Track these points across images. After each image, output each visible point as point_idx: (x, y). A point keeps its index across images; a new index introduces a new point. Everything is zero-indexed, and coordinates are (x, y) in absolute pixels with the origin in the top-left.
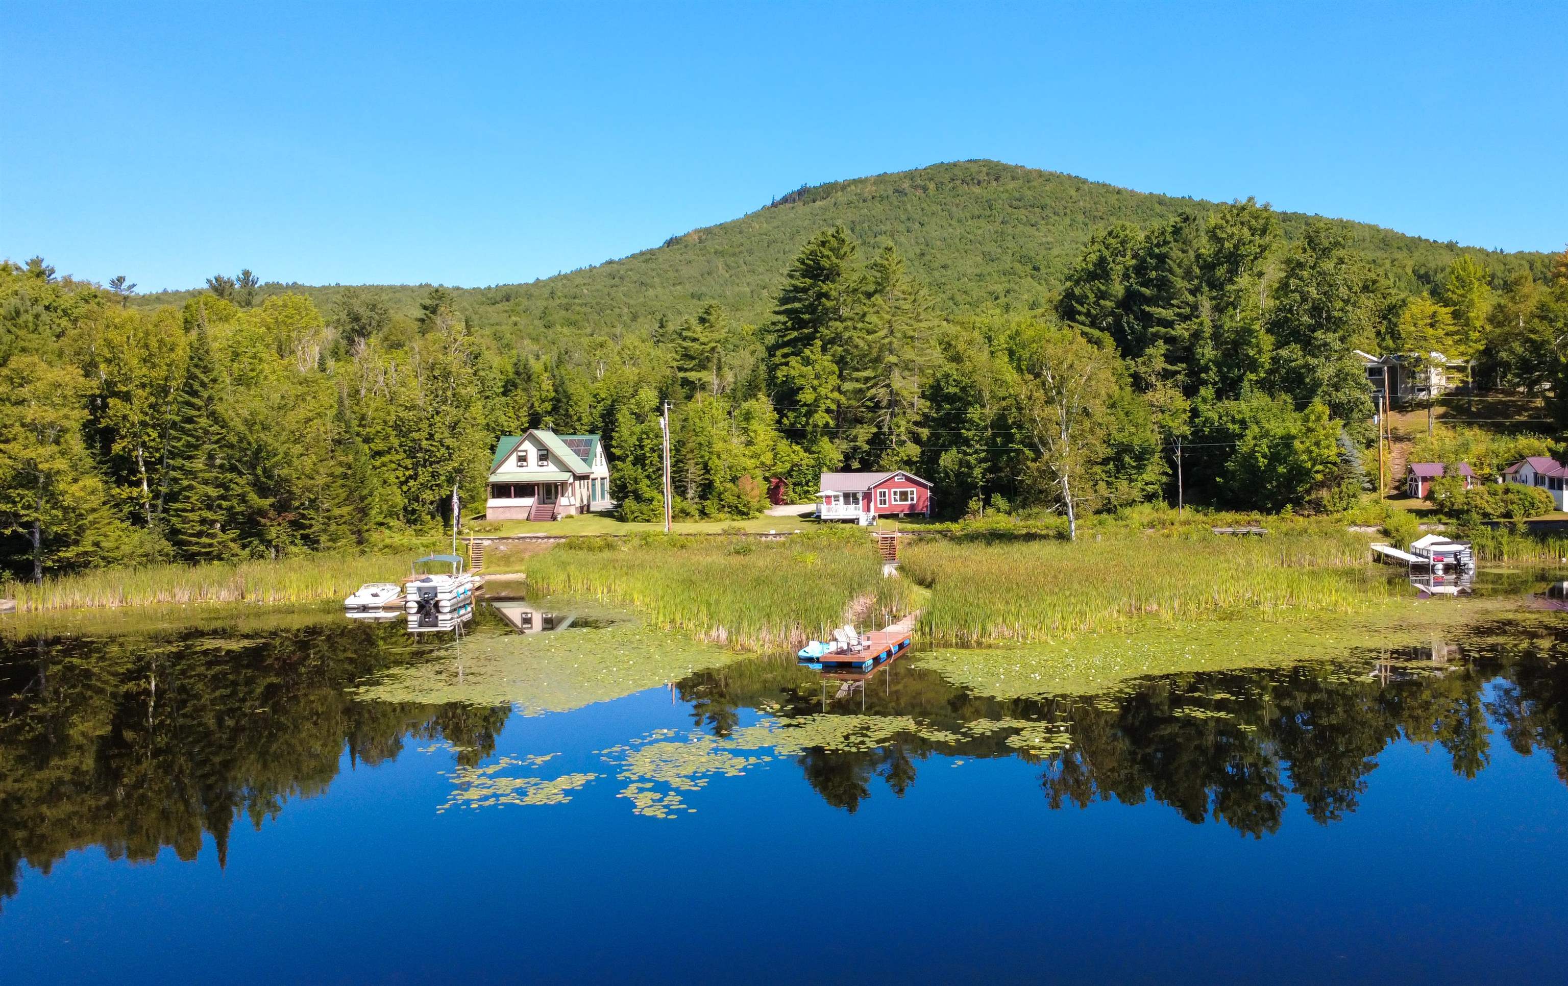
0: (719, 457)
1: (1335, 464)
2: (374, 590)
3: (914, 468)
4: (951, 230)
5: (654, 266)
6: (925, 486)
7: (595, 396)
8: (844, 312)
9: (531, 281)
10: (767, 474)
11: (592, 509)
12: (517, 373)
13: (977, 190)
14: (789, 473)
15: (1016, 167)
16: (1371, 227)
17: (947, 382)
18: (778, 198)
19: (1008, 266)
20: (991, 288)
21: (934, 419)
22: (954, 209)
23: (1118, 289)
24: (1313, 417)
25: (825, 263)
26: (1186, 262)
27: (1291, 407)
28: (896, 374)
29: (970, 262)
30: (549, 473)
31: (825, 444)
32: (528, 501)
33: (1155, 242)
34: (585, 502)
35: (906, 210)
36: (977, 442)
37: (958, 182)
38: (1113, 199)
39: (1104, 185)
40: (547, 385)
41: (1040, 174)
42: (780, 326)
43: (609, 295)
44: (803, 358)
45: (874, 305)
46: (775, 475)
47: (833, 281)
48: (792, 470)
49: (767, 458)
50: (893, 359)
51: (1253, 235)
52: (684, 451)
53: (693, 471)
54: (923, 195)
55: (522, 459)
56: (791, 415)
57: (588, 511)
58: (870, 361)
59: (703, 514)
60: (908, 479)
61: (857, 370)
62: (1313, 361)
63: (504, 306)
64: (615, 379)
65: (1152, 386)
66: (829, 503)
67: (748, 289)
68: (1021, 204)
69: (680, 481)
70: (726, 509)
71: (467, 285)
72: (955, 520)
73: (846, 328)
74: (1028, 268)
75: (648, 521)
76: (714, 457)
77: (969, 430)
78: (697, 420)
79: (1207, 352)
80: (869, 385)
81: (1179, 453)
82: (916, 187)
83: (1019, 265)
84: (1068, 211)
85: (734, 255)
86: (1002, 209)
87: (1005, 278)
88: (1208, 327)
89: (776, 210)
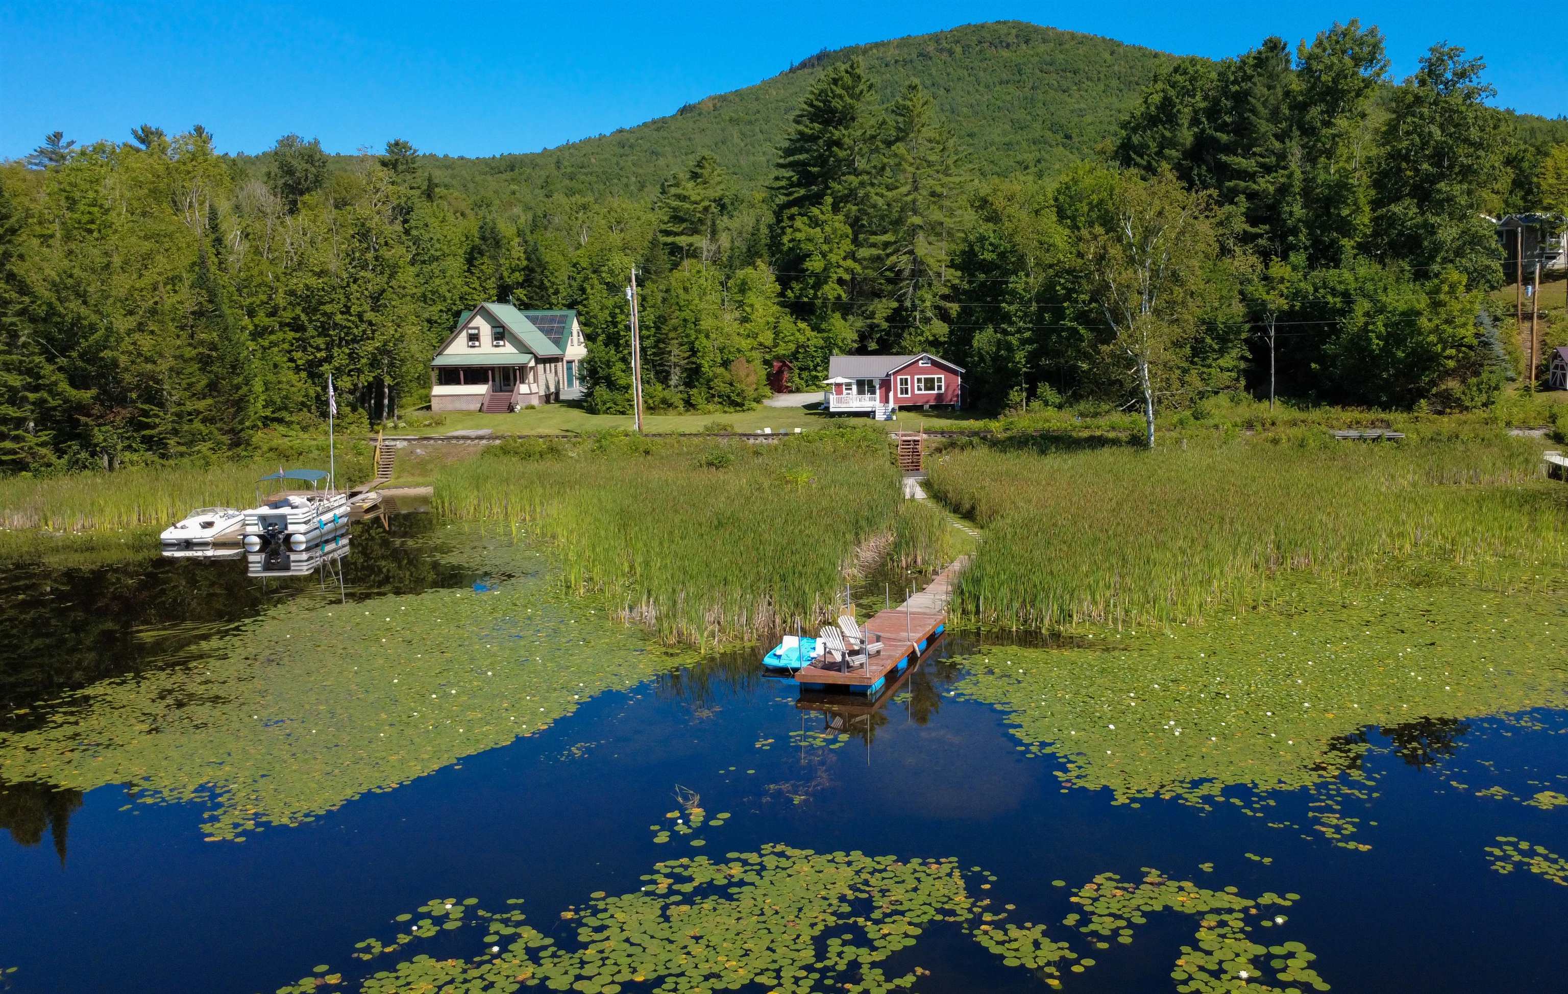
0: (707, 336)
1: (1471, 347)
2: (207, 518)
3: (941, 350)
4: (978, 97)
5: (665, 134)
6: (955, 372)
7: (574, 266)
8: (861, 164)
9: (539, 150)
10: (768, 357)
11: (562, 397)
12: (483, 238)
13: (1005, 53)
14: (794, 356)
15: (1048, 28)
17: (983, 247)
18: (796, 63)
19: (1037, 135)
20: (1020, 157)
21: (965, 292)
22: (982, 74)
23: (1187, 136)
24: (1446, 288)
25: (837, 104)
26: (1272, 101)
27: (1407, 275)
28: (921, 238)
29: (999, 131)
30: (506, 354)
31: (836, 321)
32: (481, 389)
33: (1232, 78)
34: (552, 389)
35: (930, 75)
36: (1021, 318)
37: (986, 45)
38: (1149, 63)
39: (1140, 49)
40: (518, 252)
41: (1073, 36)
42: (783, 183)
43: (618, 164)
44: (810, 218)
45: (896, 155)
46: (778, 358)
47: (846, 128)
48: (797, 352)
49: (767, 337)
50: (917, 220)
51: (1356, 65)
52: (665, 329)
53: (676, 353)
54: (949, 59)
55: (474, 338)
56: (796, 286)
57: (557, 400)
58: (891, 223)
59: (689, 405)
60: (934, 363)
61: (875, 233)
62: (1433, 220)
63: (508, 175)
64: (598, 246)
65: (1229, 251)
66: (839, 392)
67: (763, 159)
68: (1052, 68)
69: (661, 365)
70: (716, 399)
71: (471, 155)
72: (993, 414)
73: (862, 184)
74: (1059, 137)
75: (623, 413)
76: (702, 337)
77: (1010, 303)
78: (681, 292)
79: (1297, 210)
80: (888, 251)
81: (1272, 333)
82: (941, 51)
83: (1049, 133)
84: (1102, 76)
85: (750, 123)
86: (1032, 74)
87: (1035, 148)
88: (1297, 179)
89: (794, 75)
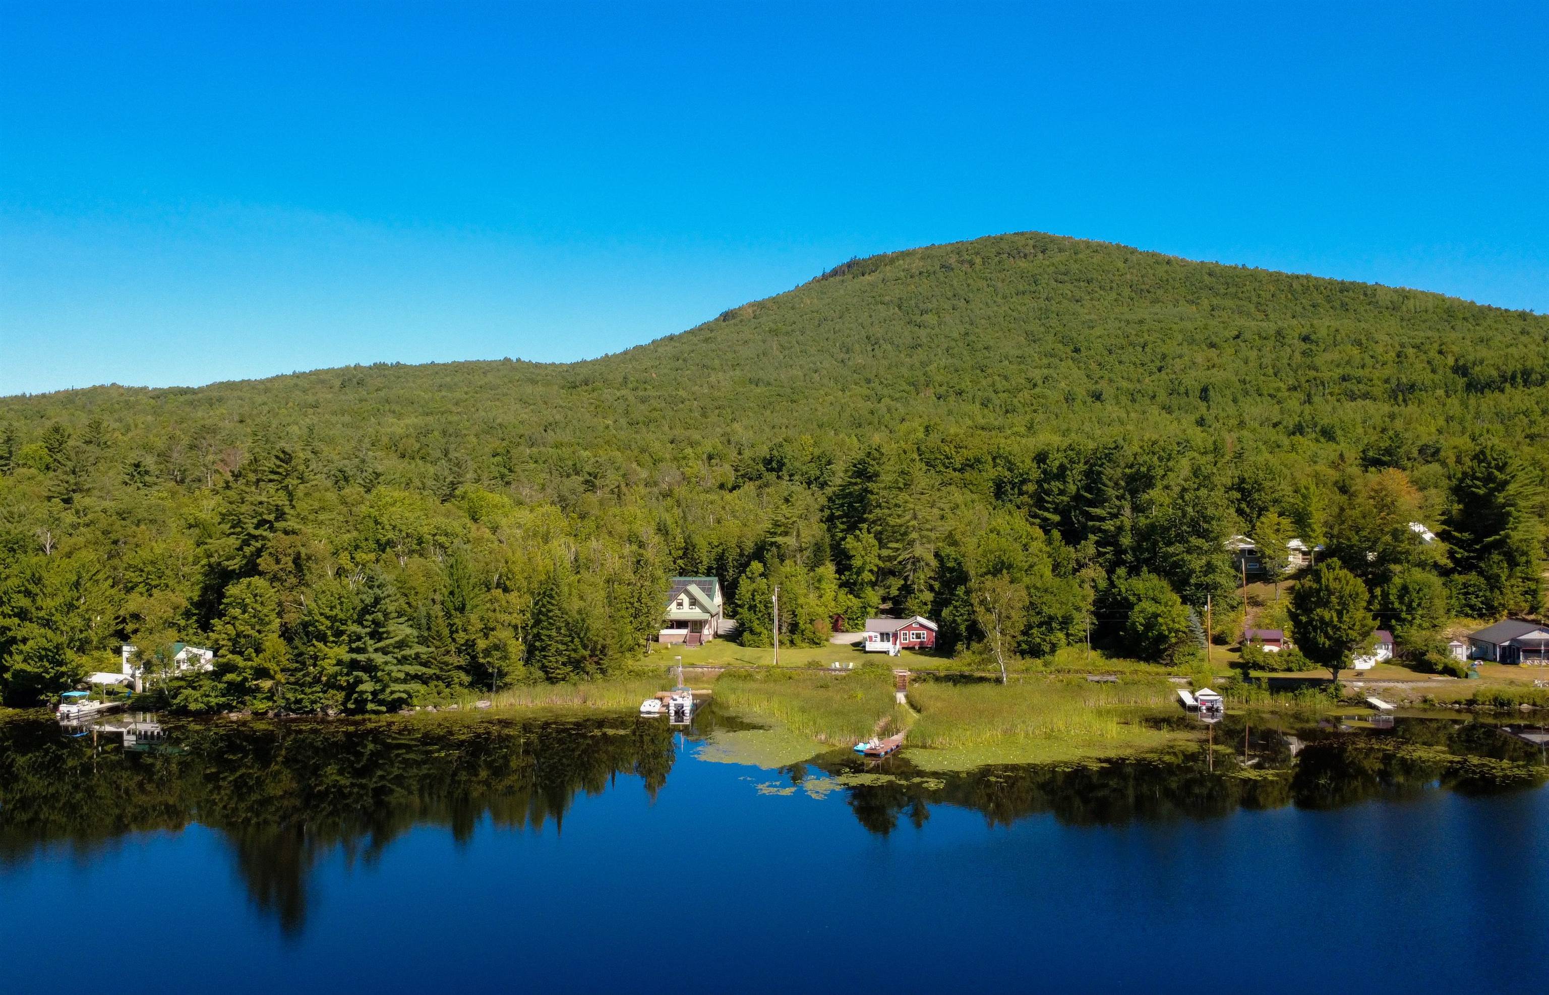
0: (802, 607)
1: (1184, 632)
2: (646, 703)
4: (996, 309)
5: (713, 346)
6: (931, 630)
7: (710, 545)
8: (883, 503)
10: (831, 615)
13: (1022, 264)
14: (846, 613)
15: (1064, 238)
16: (1435, 296)
17: (949, 558)
18: (828, 270)
19: (1049, 348)
20: (1030, 375)
22: (1000, 285)
25: (870, 469)
26: (1115, 478)
29: (1013, 343)
30: (695, 614)
31: (869, 591)
32: (684, 632)
34: (716, 629)
35: (952, 286)
37: (1004, 256)
38: (1161, 270)
39: (1154, 255)
41: (1088, 245)
44: (855, 537)
46: (836, 615)
48: (847, 610)
49: (832, 605)
50: (914, 535)
53: (786, 616)
54: (970, 270)
55: (680, 604)
56: (847, 573)
57: (718, 635)
58: (900, 536)
59: (794, 644)
60: (922, 622)
61: (891, 543)
62: (1189, 557)
66: (870, 638)
68: (1066, 278)
70: (806, 641)
72: (948, 657)
73: (884, 514)
74: (1069, 350)
75: (757, 648)
76: (800, 609)
82: (962, 262)
83: (1060, 346)
84: (1114, 285)
85: (787, 333)
86: (1047, 284)
87: (1045, 361)
88: (1128, 524)
89: (827, 283)
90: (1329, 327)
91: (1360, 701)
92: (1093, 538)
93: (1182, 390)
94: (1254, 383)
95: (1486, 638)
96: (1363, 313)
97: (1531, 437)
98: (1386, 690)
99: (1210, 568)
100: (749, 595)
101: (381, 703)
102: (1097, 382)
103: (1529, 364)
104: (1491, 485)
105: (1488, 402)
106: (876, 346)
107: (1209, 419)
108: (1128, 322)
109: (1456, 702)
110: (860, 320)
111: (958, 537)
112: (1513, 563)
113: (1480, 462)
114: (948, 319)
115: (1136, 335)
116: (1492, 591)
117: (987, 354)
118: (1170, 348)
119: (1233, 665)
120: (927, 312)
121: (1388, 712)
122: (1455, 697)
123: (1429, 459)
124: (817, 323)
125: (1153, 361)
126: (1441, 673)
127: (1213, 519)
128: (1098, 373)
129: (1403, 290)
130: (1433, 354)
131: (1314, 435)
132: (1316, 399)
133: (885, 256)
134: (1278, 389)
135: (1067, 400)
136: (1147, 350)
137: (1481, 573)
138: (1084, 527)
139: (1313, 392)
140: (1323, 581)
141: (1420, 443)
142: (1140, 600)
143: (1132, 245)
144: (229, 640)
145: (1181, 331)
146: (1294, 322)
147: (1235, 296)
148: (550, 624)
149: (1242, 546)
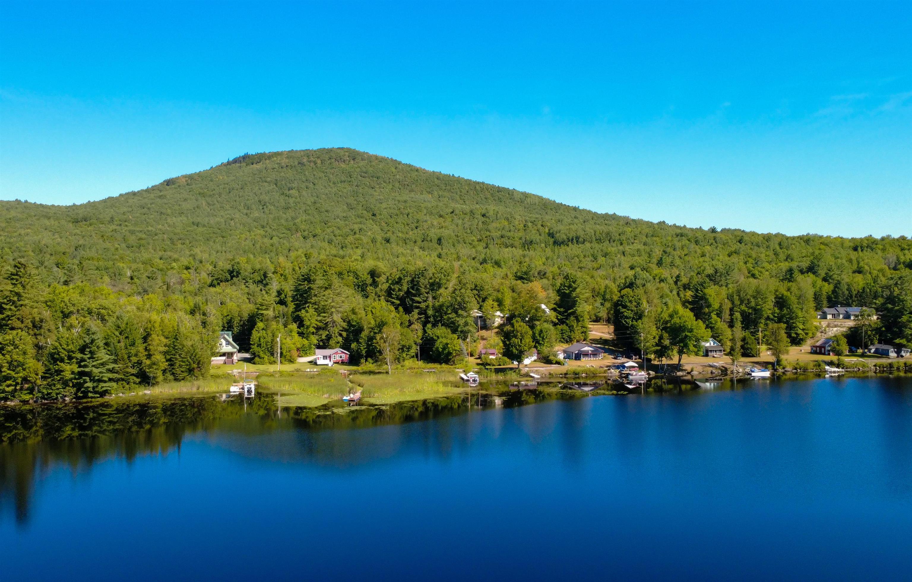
0: (284, 344)
1: (458, 351)
3: (342, 347)
4: (330, 189)
6: (347, 354)
8: (318, 294)
10: (297, 349)
13: (343, 165)
15: (364, 153)
17: (353, 320)
18: (231, 159)
19: (360, 213)
20: (352, 227)
21: (348, 331)
22: (331, 176)
26: (425, 284)
27: (450, 334)
28: (335, 314)
29: (340, 209)
30: (229, 349)
31: (312, 337)
35: (305, 175)
36: (363, 342)
37: (333, 160)
38: (414, 174)
41: (376, 157)
44: (306, 310)
47: (314, 284)
48: (303, 346)
49: (298, 344)
50: (334, 310)
52: (274, 343)
54: (314, 166)
56: (302, 329)
58: (326, 310)
59: (281, 363)
60: (342, 352)
61: (322, 313)
65: (414, 323)
66: (319, 360)
68: (366, 175)
70: (288, 361)
72: (357, 366)
73: (318, 300)
74: (370, 214)
78: (278, 333)
79: (430, 312)
80: (326, 318)
82: (310, 162)
83: (365, 212)
84: (391, 181)
85: (210, 196)
86: (357, 178)
87: (358, 220)
88: (431, 304)
89: (230, 167)
90: (494, 210)
91: (527, 375)
92: (416, 311)
93: (429, 239)
94: (462, 237)
95: (570, 350)
96: (508, 203)
97: (581, 268)
98: (536, 371)
99: (466, 324)
100: (258, 339)
101: (96, 393)
102: (386, 233)
103: (578, 234)
104: (571, 289)
105: (563, 250)
106: (265, 207)
107: (443, 254)
108: (399, 201)
109: (561, 374)
110: (254, 191)
111: (357, 310)
112: (578, 321)
113: (567, 279)
114: (304, 193)
115: (404, 208)
116: (571, 332)
117: (327, 215)
118: (421, 216)
119: (478, 364)
120: (292, 189)
121: (538, 379)
122: (560, 372)
123: (542, 277)
124: (228, 191)
125: (412, 223)
126: (555, 364)
127: (468, 302)
128: (386, 228)
129: (525, 193)
130: (539, 226)
131: (492, 265)
132: (491, 246)
133: (264, 154)
134: (473, 241)
135: (372, 241)
136: (409, 216)
137: (567, 325)
138: (412, 306)
139: (489, 242)
140: (515, 327)
141: (538, 270)
142: (438, 337)
143: (399, 160)
144: (7, 363)
145: (425, 208)
146: (478, 206)
147: (449, 191)
148: (176, 352)
149: (478, 315)
